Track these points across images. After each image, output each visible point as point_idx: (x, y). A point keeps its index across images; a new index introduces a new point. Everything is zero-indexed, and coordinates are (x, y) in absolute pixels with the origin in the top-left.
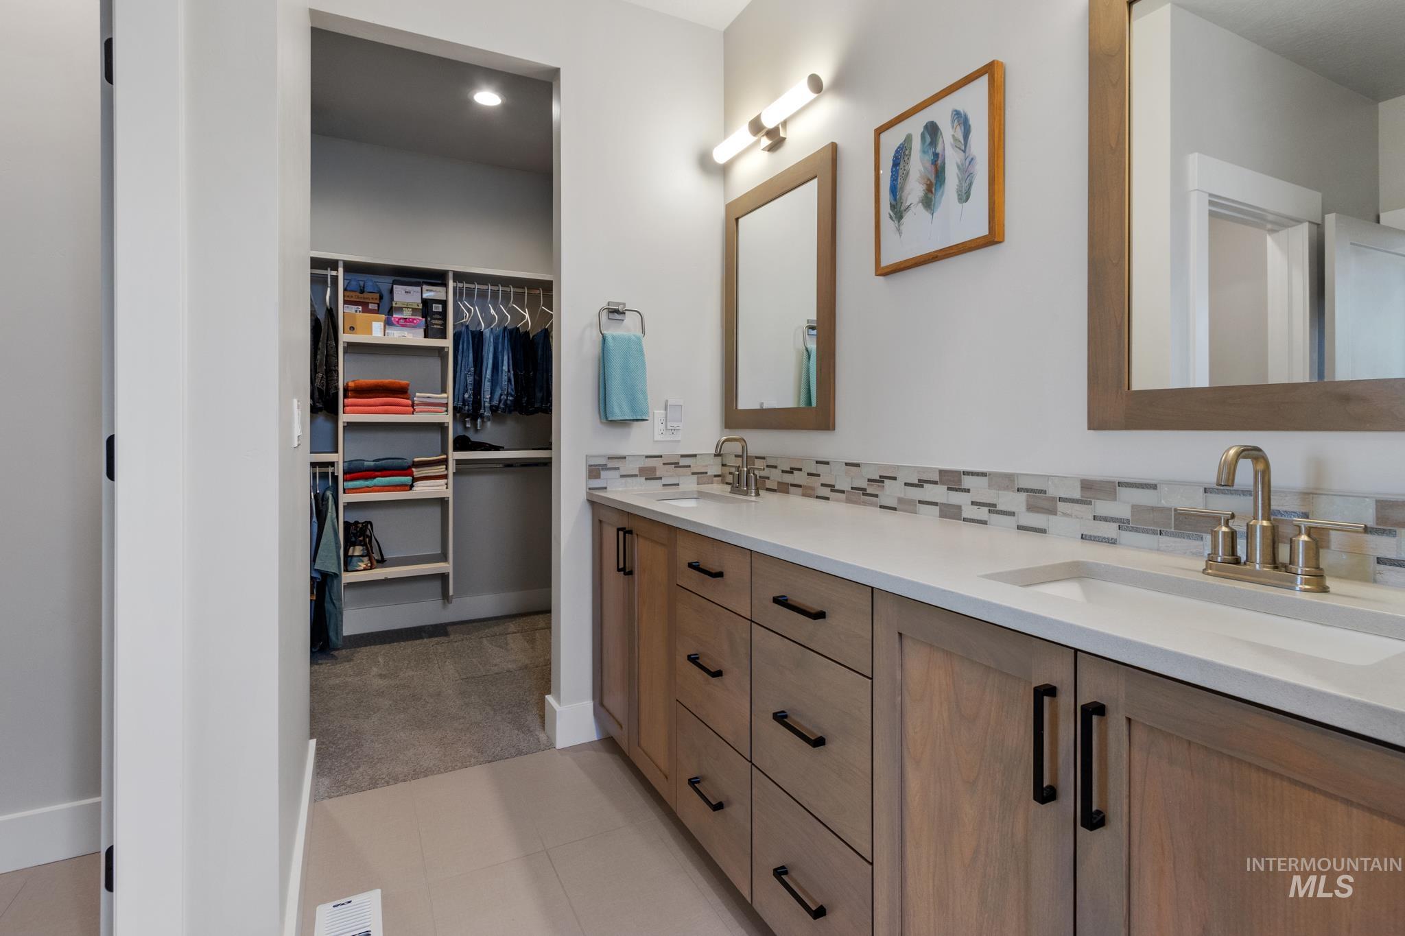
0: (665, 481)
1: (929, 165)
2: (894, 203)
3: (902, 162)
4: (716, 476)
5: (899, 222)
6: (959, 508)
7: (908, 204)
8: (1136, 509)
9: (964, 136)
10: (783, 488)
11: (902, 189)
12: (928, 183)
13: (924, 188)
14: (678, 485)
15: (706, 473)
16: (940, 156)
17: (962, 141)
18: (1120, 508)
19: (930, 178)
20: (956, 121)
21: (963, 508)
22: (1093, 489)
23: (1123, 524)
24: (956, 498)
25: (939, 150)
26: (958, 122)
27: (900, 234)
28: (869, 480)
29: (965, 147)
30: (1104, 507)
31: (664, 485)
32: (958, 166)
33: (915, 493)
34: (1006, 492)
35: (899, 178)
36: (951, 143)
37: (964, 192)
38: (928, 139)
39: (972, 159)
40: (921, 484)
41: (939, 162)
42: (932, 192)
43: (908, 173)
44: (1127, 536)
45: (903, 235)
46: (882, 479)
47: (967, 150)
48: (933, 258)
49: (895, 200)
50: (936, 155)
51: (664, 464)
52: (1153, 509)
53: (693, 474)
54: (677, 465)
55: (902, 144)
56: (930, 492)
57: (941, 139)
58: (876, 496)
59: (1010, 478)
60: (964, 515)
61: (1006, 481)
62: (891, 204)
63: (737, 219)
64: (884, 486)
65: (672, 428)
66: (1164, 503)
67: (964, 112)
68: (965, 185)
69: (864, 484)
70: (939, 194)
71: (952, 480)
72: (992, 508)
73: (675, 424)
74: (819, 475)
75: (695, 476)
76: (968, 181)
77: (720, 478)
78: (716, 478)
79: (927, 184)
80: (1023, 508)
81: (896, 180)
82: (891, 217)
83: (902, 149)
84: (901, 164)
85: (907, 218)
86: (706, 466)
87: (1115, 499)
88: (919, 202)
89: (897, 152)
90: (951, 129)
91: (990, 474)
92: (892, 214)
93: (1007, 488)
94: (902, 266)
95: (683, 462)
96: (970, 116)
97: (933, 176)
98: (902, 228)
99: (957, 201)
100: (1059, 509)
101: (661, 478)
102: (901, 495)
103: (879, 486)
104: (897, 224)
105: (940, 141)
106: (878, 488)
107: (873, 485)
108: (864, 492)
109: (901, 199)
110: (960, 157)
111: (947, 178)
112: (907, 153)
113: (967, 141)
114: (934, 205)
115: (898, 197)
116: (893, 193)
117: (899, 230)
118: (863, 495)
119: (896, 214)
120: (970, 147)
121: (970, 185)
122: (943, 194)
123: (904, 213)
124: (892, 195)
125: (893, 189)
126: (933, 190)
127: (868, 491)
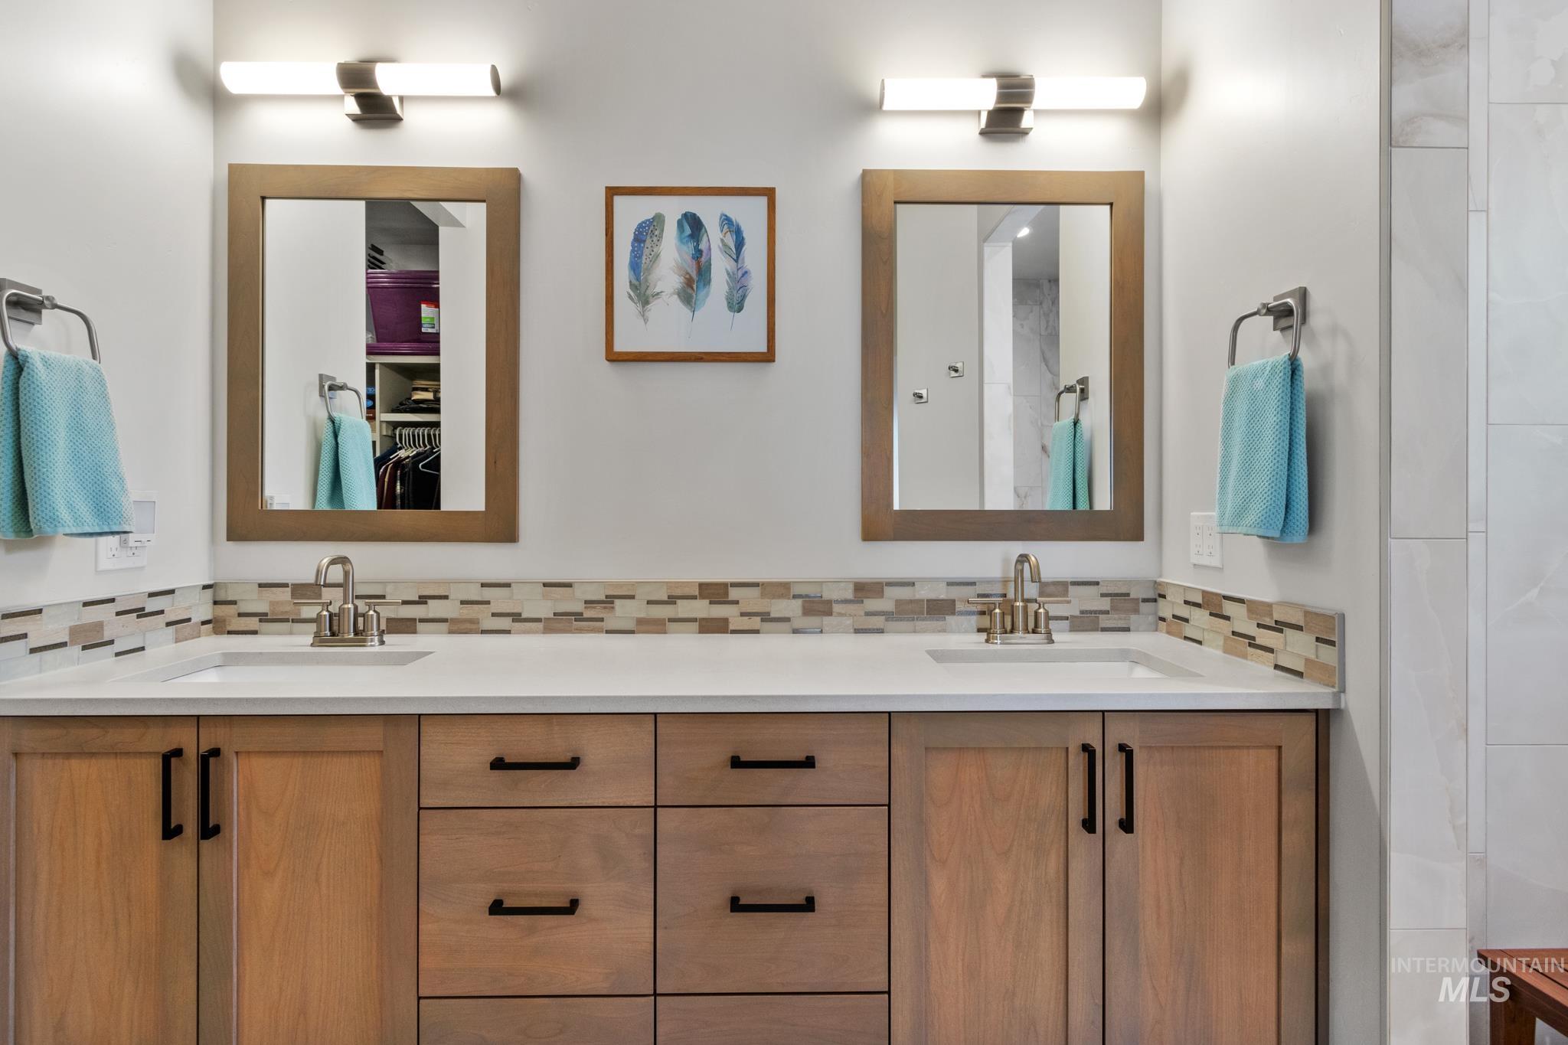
0: (119, 646)
1: (688, 258)
2: (635, 282)
3: (649, 240)
4: (204, 623)
5: (643, 307)
6: (726, 621)
7: (657, 290)
8: (899, 603)
9: (735, 246)
10: (406, 626)
11: (649, 270)
12: (687, 276)
13: (682, 281)
14: (143, 649)
15: (189, 620)
16: (704, 254)
17: (734, 250)
18: (885, 604)
19: (689, 271)
20: (726, 227)
21: (730, 621)
22: (864, 590)
23: (888, 616)
24: (719, 611)
25: (703, 247)
26: (729, 228)
27: (646, 321)
28: (586, 602)
29: (738, 257)
30: (872, 604)
31: (118, 654)
32: (728, 274)
33: (665, 612)
34: (780, 600)
35: (644, 257)
36: (719, 246)
37: (735, 302)
38: (688, 231)
39: (746, 272)
40: (672, 600)
41: (703, 259)
42: (692, 288)
43: (658, 256)
44: (892, 625)
45: (649, 322)
46: (609, 601)
47: (740, 261)
48: (696, 359)
49: (638, 279)
50: (700, 252)
51: (118, 614)
52: (911, 601)
53: (168, 624)
54: (141, 613)
55: (649, 220)
56: (684, 609)
57: (705, 237)
58: (602, 620)
59: (786, 586)
60: (731, 627)
61: (781, 590)
62: (630, 282)
63: (263, 198)
64: (613, 608)
65: (138, 544)
66: (918, 597)
67: (736, 221)
68: (737, 295)
69: (578, 607)
70: (702, 293)
71: (716, 593)
72: (766, 617)
73: (144, 538)
74: (488, 603)
75: (172, 628)
76: (740, 292)
77: (210, 626)
78: (206, 626)
79: (686, 278)
80: (799, 611)
81: (640, 257)
82: (630, 297)
83: (649, 226)
84: (647, 241)
85: (655, 307)
86: (190, 607)
87: (882, 597)
88: (674, 294)
89: (640, 226)
90: (720, 232)
91: (763, 584)
92: (632, 294)
93: (782, 596)
94: (649, 358)
95: (152, 605)
96: (743, 228)
97: (695, 272)
98: (647, 314)
99: (727, 309)
100: (834, 610)
101: (111, 642)
102: (642, 615)
103: (605, 608)
104: (640, 308)
105: (705, 239)
106: (603, 611)
107: (594, 608)
108: (578, 616)
109: (646, 281)
110: (730, 265)
111: (713, 280)
112: (657, 233)
113: (740, 252)
114: (695, 304)
115: (642, 278)
116: (634, 271)
117: (643, 316)
118: (576, 620)
119: (638, 296)
120: (743, 259)
121: (744, 297)
122: (707, 295)
123: (651, 299)
124: (632, 273)
125: (635, 266)
126: (695, 286)
127: (585, 616)
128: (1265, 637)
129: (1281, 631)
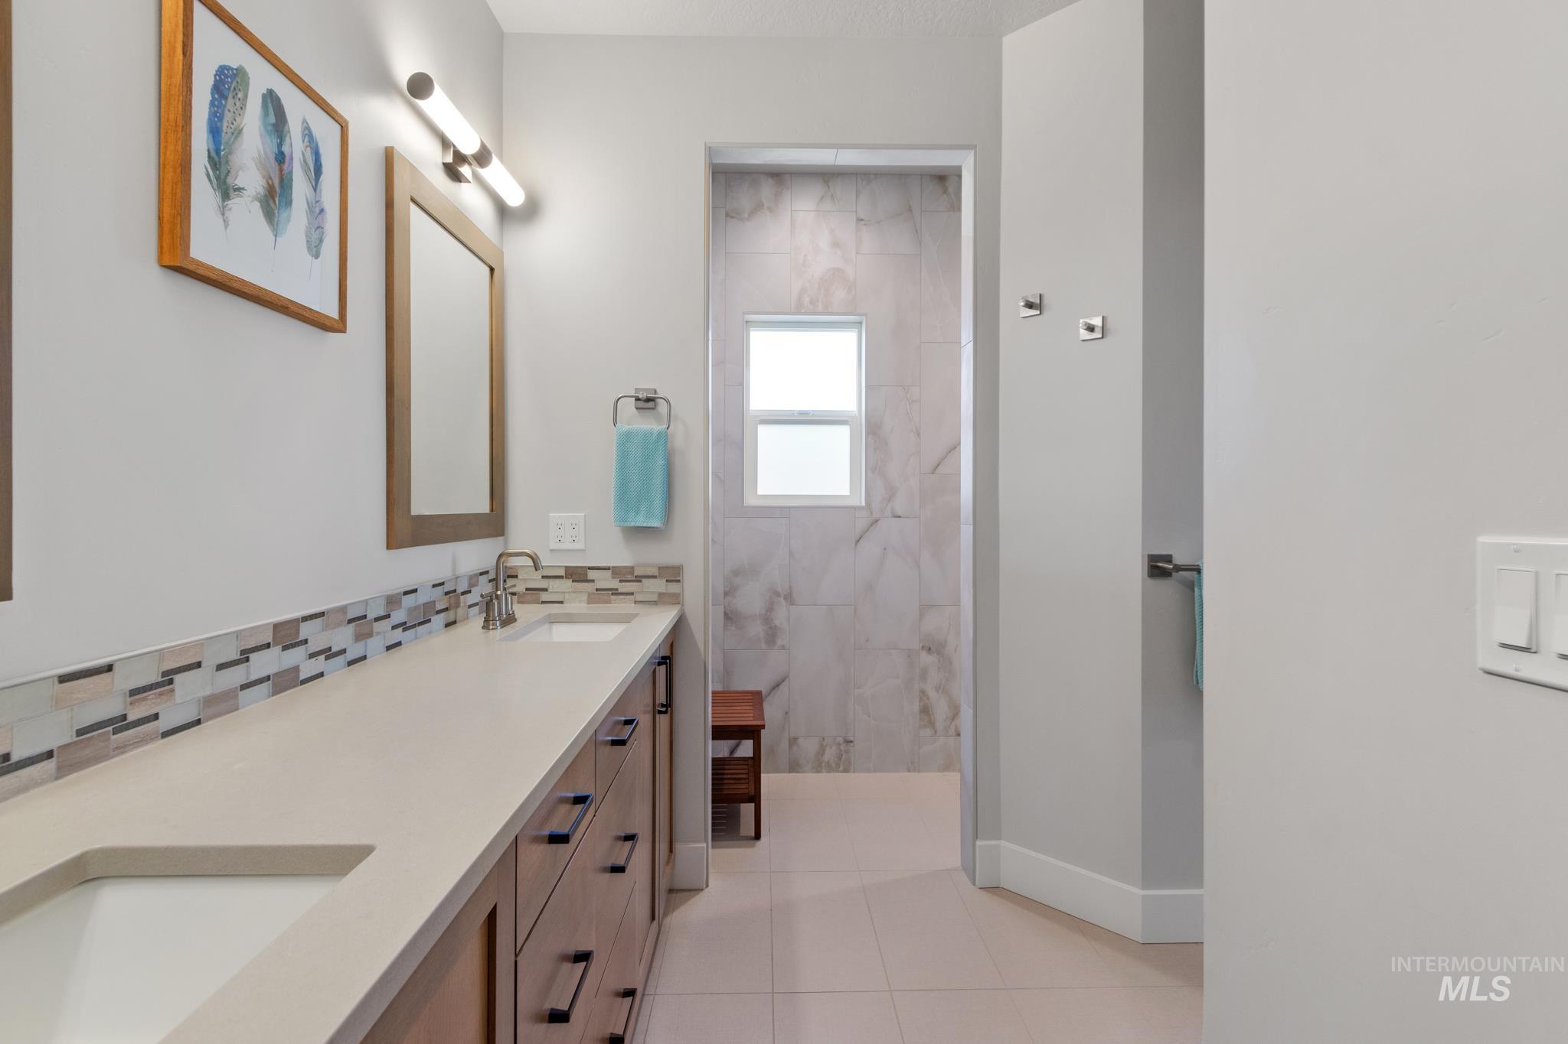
1: (271, 156)
2: (213, 154)
3: (231, 100)
5: (223, 201)
6: (295, 670)
7: (238, 182)
8: (409, 611)
9: (314, 169)
11: (230, 147)
12: (270, 182)
13: (264, 185)
16: (286, 161)
17: (313, 173)
18: (402, 615)
19: (272, 175)
20: (306, 138)
21: (300, 668)
22: (391, 602)
23: (404, 626)
24: (290, 658)
25: (285, 149)
26: (309, 142)
27: (226, 224)
28: (132, 692)
29: (316, 185)
30: (395, 617)
32: (307, 201)
33: (236, 676)
34: (338, 630)
35: (225, 123)
36: (300, 159)
37: (313, 242)
38: (272, 118)
39: (323, 210)
40: (244, 657)
41: (285, 167)
42: (274, 201)
43: (240, 132)
44: (405, 635)
45: (229, 227)
46: (167, 681)
47: (318, 192)
48: (282, 307)
49: (217, 153)
50: (283, 155)
55: (231, 69)
57: (288, 137)
58: (156, 717)
59: (342, 610)
60: (301, 677)
61: (337, 617)
62: (209, 151)
64: (171, 692)
66: (418, 602)
68: (315, 236)
69: (117, 707)
70: (284, 215)
71: (288, 634)
72: (328, 654)
76: (318, 232)
79: (268, 184)
80: (351, 640)
81: (221, 119)
82: (208, 175)
83: (231, 79)
84: (229, 100)
85: (235, 203)
88: (256, 199)
89: (222, 71)
90: (300, 139)
91: (327, 612)
92: (211, 172)
93: (338, 625)
94: (235, 285)
96: (321, 148)
97: (277, 180)
98: (227, 213)
100: (374, 630)
102: (208, 692)
103: (161, 694)
104: (219, 199)
105: (287, 139)
106: (159, 700)
107: (144, 699)
108: (120, 723)
109: (227, 162)
110: (309, 191)
111: (294, 202)
112: (240, 95)
113: (318, 180)
114: (277, 225)
115: (222, 153)
116: (214, 137)
117: (223, 214)
118: (115, 732)
119: (218, 178)
120: (321, 190)
121: (321, 241)
122: (288, 220)
123: (232, 194)
124: (211, 137)
125: (215, 131)
126: (277, 200)
127: (131, 718)
128: (624, 587)
129: (640, 581)
